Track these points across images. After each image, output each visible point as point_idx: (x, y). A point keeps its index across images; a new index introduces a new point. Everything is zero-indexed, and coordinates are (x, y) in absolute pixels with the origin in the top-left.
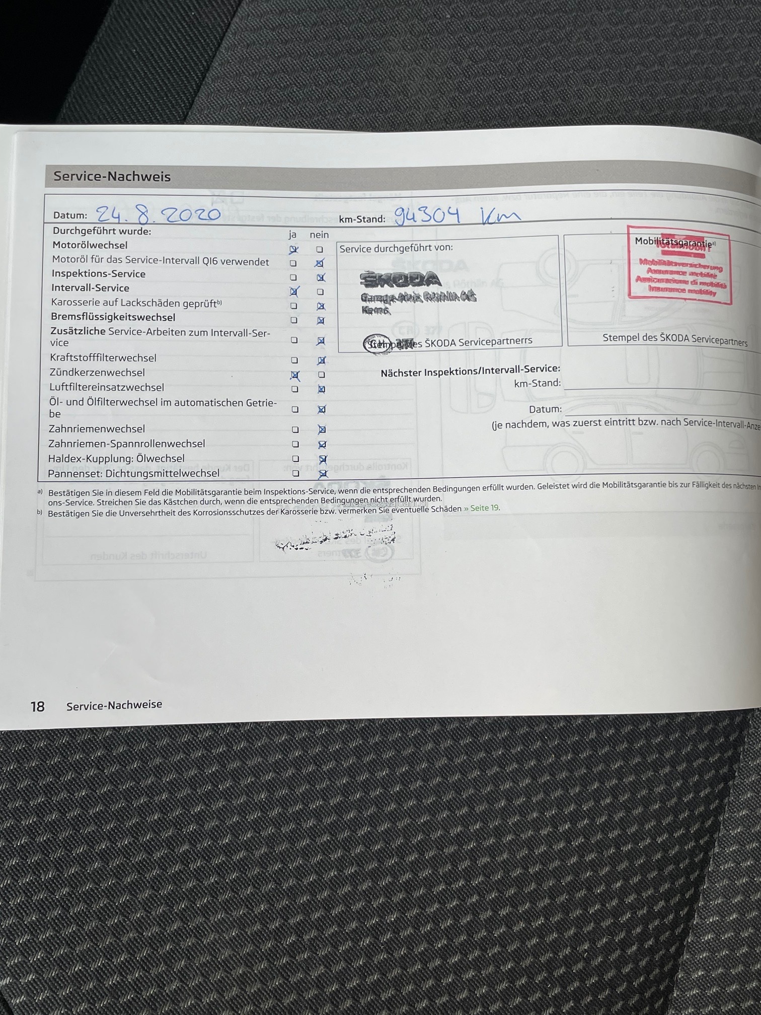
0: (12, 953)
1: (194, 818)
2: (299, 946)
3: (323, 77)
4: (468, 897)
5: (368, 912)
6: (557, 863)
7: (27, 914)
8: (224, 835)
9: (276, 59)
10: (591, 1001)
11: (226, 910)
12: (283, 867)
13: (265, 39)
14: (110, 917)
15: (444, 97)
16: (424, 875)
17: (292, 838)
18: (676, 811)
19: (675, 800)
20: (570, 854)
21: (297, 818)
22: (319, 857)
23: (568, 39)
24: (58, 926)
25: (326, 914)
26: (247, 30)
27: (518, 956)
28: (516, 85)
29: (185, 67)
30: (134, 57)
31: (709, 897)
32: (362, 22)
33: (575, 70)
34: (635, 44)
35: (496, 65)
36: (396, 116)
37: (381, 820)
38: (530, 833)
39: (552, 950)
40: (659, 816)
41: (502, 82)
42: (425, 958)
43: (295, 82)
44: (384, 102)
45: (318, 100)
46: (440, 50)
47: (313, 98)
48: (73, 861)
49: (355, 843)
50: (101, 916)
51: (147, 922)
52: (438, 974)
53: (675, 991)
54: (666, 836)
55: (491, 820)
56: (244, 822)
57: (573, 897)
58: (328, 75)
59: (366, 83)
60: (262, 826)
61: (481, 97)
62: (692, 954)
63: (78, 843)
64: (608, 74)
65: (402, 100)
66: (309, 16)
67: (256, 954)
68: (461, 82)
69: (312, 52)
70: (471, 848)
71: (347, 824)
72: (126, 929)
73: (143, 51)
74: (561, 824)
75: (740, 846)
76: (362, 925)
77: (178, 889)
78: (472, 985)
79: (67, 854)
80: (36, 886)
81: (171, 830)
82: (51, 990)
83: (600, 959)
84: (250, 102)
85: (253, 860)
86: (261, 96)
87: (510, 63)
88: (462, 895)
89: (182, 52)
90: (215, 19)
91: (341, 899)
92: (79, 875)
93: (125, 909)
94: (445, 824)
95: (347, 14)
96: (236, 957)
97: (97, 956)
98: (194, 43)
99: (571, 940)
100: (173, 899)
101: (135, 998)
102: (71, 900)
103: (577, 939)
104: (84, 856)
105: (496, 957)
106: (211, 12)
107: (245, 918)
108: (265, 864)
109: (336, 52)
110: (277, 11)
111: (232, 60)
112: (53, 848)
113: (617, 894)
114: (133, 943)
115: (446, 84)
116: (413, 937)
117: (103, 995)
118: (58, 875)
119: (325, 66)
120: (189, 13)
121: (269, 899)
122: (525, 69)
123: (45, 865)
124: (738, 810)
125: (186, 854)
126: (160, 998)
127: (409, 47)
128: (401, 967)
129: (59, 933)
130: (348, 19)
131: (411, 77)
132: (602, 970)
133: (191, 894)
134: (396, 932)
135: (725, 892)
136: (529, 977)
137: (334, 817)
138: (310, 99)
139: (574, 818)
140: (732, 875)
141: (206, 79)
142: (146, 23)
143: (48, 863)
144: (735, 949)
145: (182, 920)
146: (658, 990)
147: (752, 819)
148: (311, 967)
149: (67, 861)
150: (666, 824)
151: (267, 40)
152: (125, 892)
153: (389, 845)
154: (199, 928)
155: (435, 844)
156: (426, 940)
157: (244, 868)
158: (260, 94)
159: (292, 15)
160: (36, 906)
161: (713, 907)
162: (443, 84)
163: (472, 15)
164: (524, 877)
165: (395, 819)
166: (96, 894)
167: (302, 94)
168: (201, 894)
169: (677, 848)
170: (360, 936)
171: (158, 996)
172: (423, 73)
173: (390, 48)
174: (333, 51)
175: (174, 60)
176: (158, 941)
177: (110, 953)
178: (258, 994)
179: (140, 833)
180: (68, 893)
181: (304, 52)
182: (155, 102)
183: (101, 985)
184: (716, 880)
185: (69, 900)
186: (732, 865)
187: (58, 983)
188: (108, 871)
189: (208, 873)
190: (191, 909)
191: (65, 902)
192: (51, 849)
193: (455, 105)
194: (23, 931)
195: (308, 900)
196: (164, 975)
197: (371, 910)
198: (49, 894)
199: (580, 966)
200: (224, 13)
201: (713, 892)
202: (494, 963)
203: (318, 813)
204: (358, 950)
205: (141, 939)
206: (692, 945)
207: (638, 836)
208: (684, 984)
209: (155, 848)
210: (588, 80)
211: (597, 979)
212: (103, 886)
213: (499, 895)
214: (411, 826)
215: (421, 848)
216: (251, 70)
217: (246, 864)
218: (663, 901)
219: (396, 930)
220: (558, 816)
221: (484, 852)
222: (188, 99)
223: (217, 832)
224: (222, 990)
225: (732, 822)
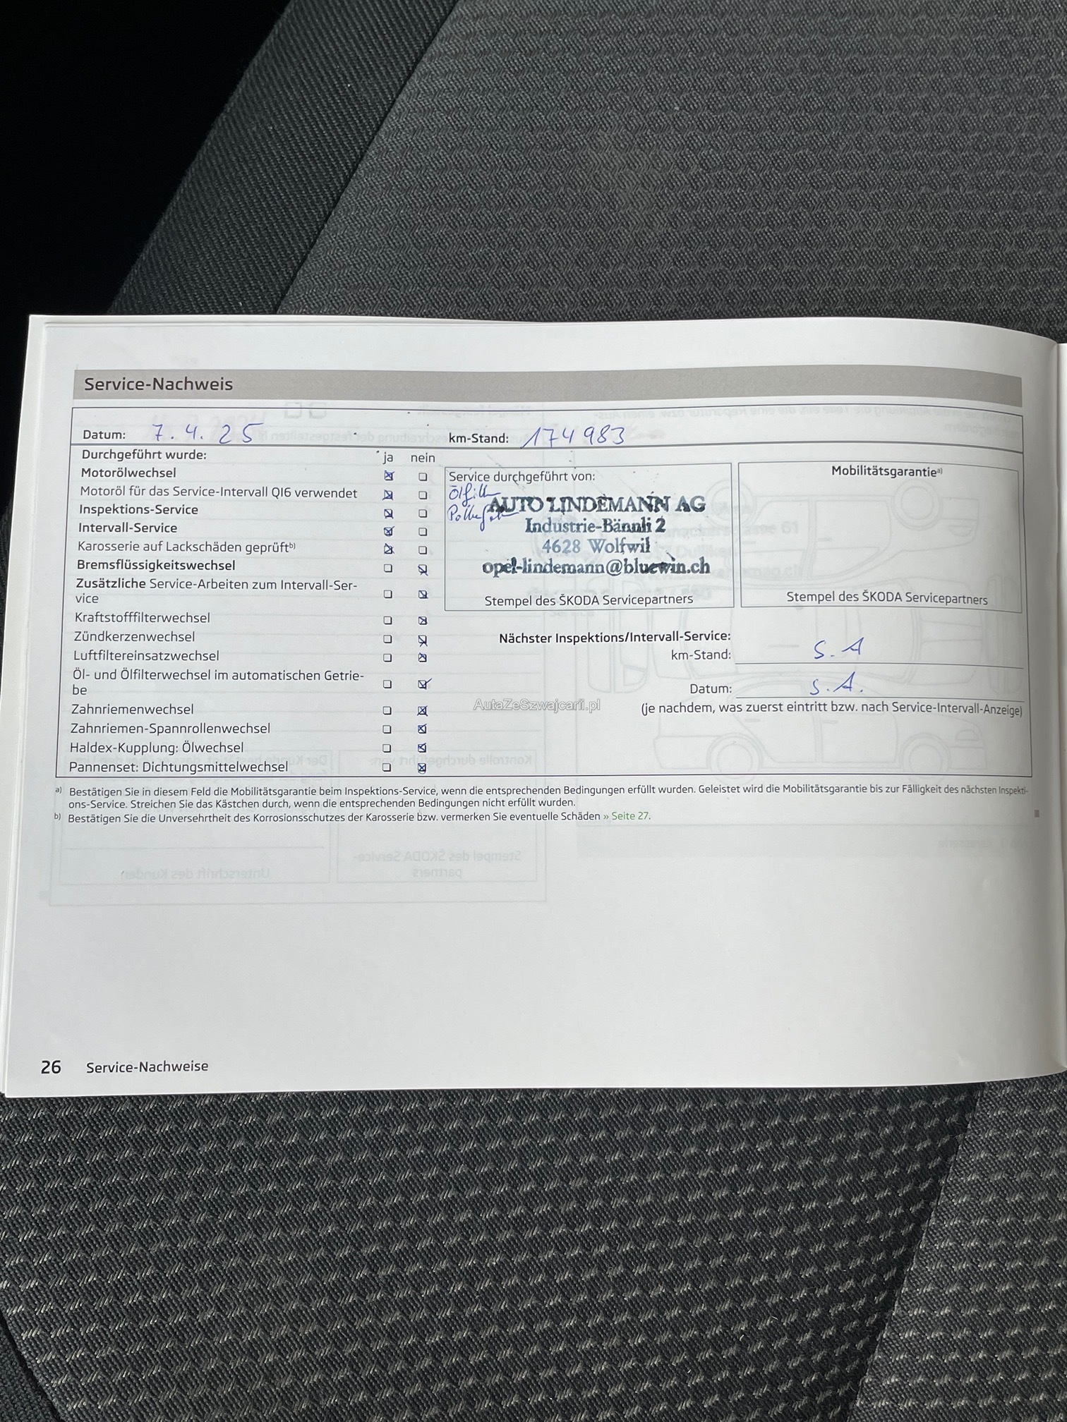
0: (13, 1251)
1: (255, 1107)
2: (370, 1283)
3: (506, 178)
4: (595, 1246)
5: (464, 1250)
6: (715, 1215)
7: (36, 1205)
8: (291, 1133)
9: (448, 151)
10: (743, 1398)
11: (283, 1227)
12: (361, 1181)
13: (437, 125)
14: (138, 1220)
15: (662, 214)
16: (540, 1212)
17: (376, 1146)
18: (880, 1166)
19: (881, 1151)
20: (734, 1205)
21: (385, 1121)
22: (408, 1174)
23: (832, 147)
24: (73, 1223)
25: (410, 1247)
26: (415, 112)
27: (652, 1329)
28: (758, 203)
29: (332, 154)
30: (270, 136)
31: (915, 1282)
32: (564, 109)
33: (838, 188)
34: (922, 158)
35: (734, 175)
36: (597, 234)
37: (492, 1135)
38: (684, 1173)
39: (698, 1326)
40: (857, 1169)
41: (741, 198)
42: (531, 1318)
43: (471, 182)
44: (583, 214)
45: (498, 208)
46: (662, 152)
47: (492, 204)
48: (99, 1145)
49: (456, 1162)
50: (128, 1217)
51: (183, 1231)
52: (546, 1340)
53: (859, 1399)
54: (864, 1196)
55: (635, 1150)
56: (317, 1119)
57: (733, 1261)
58: (514, 176)
59: (562, 189)
60: (339, 1127)
61: (710, 216)
62: (886, 1354)
63: (107, 1123)
64: (882, 195)
65: (606, 214)
66: (496, 98)
67: (316, 1287)
68: (686, 195)
69: (496, 145)
70: (606, 1185)
71: (448, 1136)
72: (156, 1237)
73: (281, 130)
74: (726, 1166)
75: (963, 1221)
76: (455, 1266)
77: (227, 1194)
78: (589, 1359)
79: (93, 1135)
80: (50, 1171)
81: (224, 1120)
82: (57, 1301)
83: (760, 1345)
84: (410, 205)
85: (323, 1169)
86: (426, 197)
87: (753, 174)
88: (587, 1242)
89: (330, 135)
90: (376, 94)
91: (431, 1229)
92: (105, 1163)
93: (158, 1213)
94: (575, 1150)
95: (546, 98)
96: (290, 1287)
97: (118, 1267)
98: (347, 124)
99: (724, 1317)
100: (219, 1205)
101: (159, 1324)
102: (92, 1193)
103: (732, 1316)
104: (113, 1140)
105: (624, 1326)
106: (371, 85)
107: (306, 1240)
108: (339, 1175)
109: (527, 146)
110: (456, 88)
111: (393, 148)
112: (76, 1127)
113: (791, 1264)
114: (163, 1255)
115: (666, 195)
116: (518, 1289)
117: (120, 1315)
118: (79, 1160)
119: (510, 164)
120: (344, 85)
121: (338, 1219)
122: (773, 182)
123: (64, 1146)
124: (966, 1173)
125: (240, 1152)
126: (190, 1328)
127: (622, 145)
128: (500, 1325)
129: (73, 1232)
130: (546, 105)
131: (621, 184)
132: (761, 1359)
133: (242, 1203)
134: (498, 1280)
135: (938, 1278)
136: (663, 1357)
137: (431, 1126)
138: (487, 205)
139: (744, 1160)
140: (948, 1257)
141: (358, 171)
142: (289, 94)
143: (68, 1144)
144: (943, 1353)
145: (227, 1233)
146: (835, 1396)
147: (983, 1187)
148: (385, 1312)
149: (92, 1145)
150: (866, 1180)
151: (440, 126)
152: (160, 1190)
153: (500, 1168)
154: (248, 1246)
155: (558, 1174)
156: (535, 1295)
157: (311, 1178)
158: (424, 195)
159: (474, 95)
160: (49, 1196)
161: (920, 1295)
162: (661, 196)
163: (709, 107)
164: (670, 1229)
165: (510, 1136)
166: (123, 1189)
167: (477, 198)
168: (254, 1203)
169: (878, 1214)
170: (450, 1281)
171: (188, 1325)
172: (637, 180)
173: (597, 145)
174: (523, 145)
175: (320, 144)
176: (194, 1256)
177: (134, 1264)
178: (313, 1338)
179: (186, 1119)
180: (90, 1184)
181: (485, 144)
182: (291, 197)
183: (119, 1303)
184: (927, 1261)
185: (89, 1193)
186: (951, 1244)
187: (65, 1294)
188: (141, 1163)
189: (266, 1178)
190: (240, 1221)
191: (84, 1195)
192: (74, 1127)
193: (676, 224)
194: (29, 1226)
195: (388, 1227)
196: (198, 1300)
197: (468, 1248)
198: (66, 1183)
199: (732, 1351)
200: (388, 88)
201: (922, 1276)
202: (620, 1334)
203: (412, 1118)
204: (446, 1297)
205: (173, 1252)
206: (887, 1342)
207: (827, 1193)
208: (872, 1391)
209: (202, 1140)
210: (854, 202)
211: (753, 1371)
212: (133, 1180)
213: (636, 1249)
214: (529, 1148)
215: (540, 1177)
216: (415, 164)
217: (314, 1172)
218: (852, 1280)
219: (497, 1277)
220: (723, 1154)
221: (621, 1190)
222: (332, 195)
223: (282, 1128)
224: (269, 1327)
225: (957, 1188)
